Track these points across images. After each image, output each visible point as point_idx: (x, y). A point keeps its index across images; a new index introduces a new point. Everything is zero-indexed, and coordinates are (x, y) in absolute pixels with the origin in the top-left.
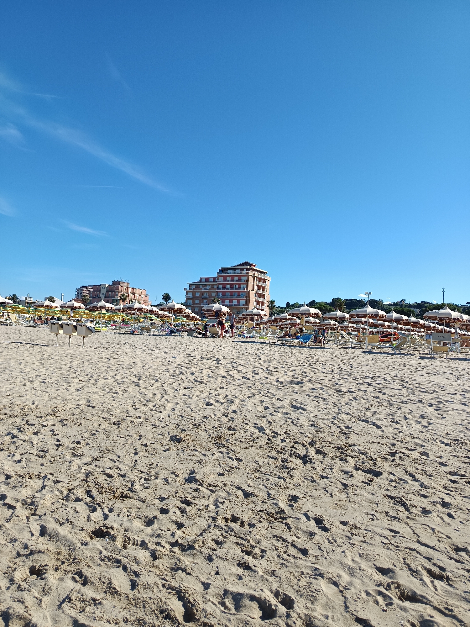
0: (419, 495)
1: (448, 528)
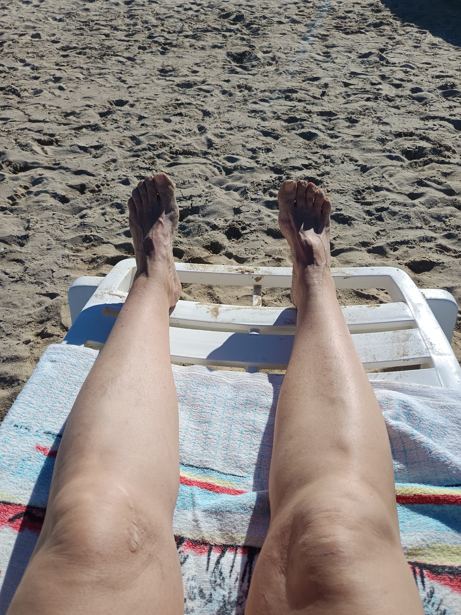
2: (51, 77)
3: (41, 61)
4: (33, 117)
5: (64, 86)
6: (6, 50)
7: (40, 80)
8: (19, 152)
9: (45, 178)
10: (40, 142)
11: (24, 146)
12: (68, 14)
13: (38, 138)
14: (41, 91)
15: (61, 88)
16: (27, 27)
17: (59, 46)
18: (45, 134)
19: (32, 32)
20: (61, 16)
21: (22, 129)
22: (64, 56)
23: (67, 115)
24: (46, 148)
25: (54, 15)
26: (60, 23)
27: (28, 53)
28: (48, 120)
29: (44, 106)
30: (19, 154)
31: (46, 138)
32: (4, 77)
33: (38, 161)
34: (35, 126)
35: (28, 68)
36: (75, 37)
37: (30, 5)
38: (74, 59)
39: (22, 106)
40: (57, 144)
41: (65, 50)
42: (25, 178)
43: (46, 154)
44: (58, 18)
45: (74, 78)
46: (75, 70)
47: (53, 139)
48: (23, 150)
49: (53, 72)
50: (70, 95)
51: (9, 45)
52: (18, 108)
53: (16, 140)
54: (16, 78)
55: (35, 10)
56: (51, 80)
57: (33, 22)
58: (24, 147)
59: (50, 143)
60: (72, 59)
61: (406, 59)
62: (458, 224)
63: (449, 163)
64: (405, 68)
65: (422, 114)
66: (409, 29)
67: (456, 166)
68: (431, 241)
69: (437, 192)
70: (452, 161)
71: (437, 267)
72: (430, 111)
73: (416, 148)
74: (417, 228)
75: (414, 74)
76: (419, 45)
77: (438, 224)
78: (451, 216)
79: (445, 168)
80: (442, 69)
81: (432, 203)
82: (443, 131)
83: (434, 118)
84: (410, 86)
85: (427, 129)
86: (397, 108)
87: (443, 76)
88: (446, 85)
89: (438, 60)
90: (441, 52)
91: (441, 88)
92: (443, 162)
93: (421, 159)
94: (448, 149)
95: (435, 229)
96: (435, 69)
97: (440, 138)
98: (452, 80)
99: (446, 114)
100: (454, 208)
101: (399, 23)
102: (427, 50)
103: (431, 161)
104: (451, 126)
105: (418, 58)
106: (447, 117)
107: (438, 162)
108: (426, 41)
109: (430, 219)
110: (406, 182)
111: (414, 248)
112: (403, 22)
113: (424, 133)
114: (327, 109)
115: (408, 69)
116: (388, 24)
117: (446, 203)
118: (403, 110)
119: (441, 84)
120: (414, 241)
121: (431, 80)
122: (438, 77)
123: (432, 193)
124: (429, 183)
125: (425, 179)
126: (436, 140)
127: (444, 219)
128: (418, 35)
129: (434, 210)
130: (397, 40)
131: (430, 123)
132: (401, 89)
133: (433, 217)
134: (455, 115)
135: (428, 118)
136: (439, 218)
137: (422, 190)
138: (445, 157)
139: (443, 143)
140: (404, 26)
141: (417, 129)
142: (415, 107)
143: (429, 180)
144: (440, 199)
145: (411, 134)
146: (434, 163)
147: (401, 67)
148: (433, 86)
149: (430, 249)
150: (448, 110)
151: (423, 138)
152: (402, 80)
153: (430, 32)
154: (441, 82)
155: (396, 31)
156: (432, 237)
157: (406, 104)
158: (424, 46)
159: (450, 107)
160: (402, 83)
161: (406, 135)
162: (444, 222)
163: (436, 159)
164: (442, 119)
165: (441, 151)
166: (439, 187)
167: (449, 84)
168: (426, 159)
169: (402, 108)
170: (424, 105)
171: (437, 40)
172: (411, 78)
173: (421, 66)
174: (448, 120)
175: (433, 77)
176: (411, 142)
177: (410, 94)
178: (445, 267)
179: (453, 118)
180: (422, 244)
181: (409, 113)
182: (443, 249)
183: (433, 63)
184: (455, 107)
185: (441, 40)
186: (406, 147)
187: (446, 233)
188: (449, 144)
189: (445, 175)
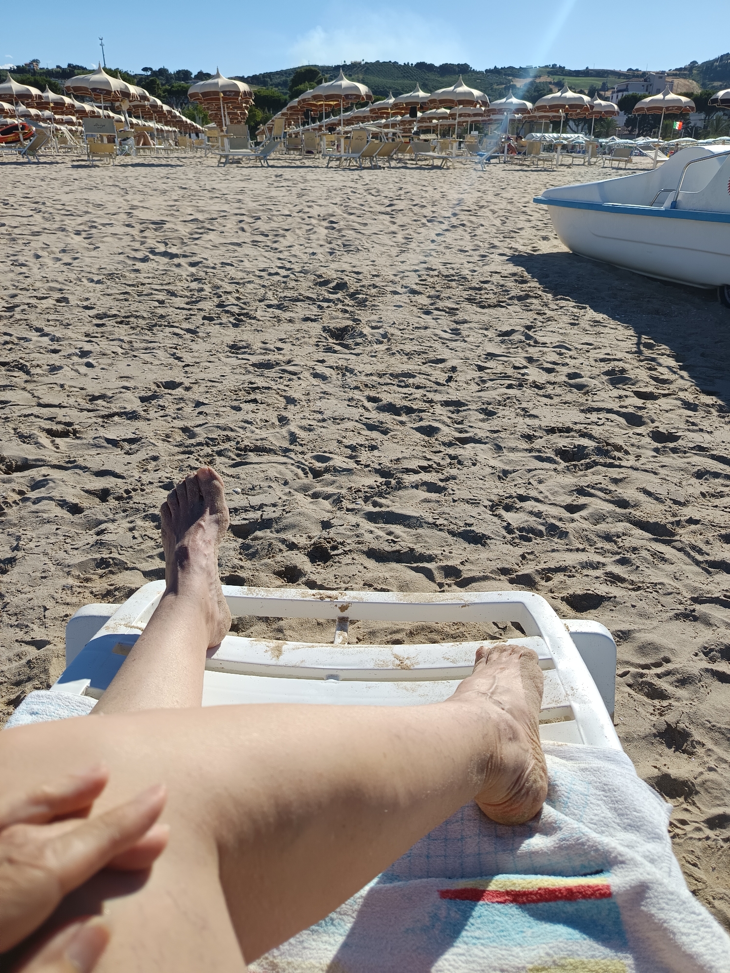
0: (48, 352)
1: (83, 379)
2: (77, 351)
3: (66, 331)
4: (45, 401)
5: (94, 362)
6: (18, 317)
7: (60, 353)
8: (18, 445)
9: (51, 480)
10: (50, 433)
11: (26, 437)
12: (110, 275)
13: (47, 427)
14: (60, 368)
15: (89, 365)
16: (51, 289)
17: (92, 313)
18: (59, 423)
19: (58, 295)
20: (100, 277)
21: (25, 416)
22: (98, 325)
23: (93, 398)
24: (58, 440)
25: (90, 276)
26: (98, 285)
27: (48, 321)
28: (65, 404)
29: (62, 386)
30: (17, 448)
31: (60, 428)
32: (10, 350)
33: (43, 458)
34: (46, 412)
35: (46, 339)
36: (117, 303)
37: (59, 263)
38: (113, 329)
39: (29, 386)
40: (75, 435)
41: (101, 318)
42: (22, 480)
43: (58, 448)
44: (96, 279)
45: (109, 352)
46: (112, 343)
47: (70, 429)
48: (24, 442)
49: (79, 345)
50: (101, 374)
51: (23, 310)
52: (24, 389)
53: (15, 429)
54: (27, 351)
55: (65, 268)
56: (77, 355)
57: (60, 283)
58: (24, 438)
59: (64, 434)
60: (109, 329)
61: (560, 338)
62: (634, 545)
63: (620, 467)
64: (558, 350)
65: (582, 404)
66: (563, 303)
67: (630, 470)
68: (597, 568)
69: (606, 503)
70: (623, 463)
71: (607, 603)
72: (593, 401)
73: (575, 447)
74: (578, 550)
75: (571, 357)
76: (576, 322)
77: (608, 546)
78: (624, 534)
79: (614, 473)
80: (608, 350)
81: (599, 518)
82: (611, 426)
83: (599, 410)
84: (566, 370)
85: (589, 424)
86: (549, 397)
87: (609, 360)
88: (613, 370)
89: (603, 340)
90: (606, 330)
91: (606, 373)
92: (611, 465)
93: (583, 461)
94: (619, 448)
95: (603, 552)
96: (598, 351)
97: (607, 434)
98: (621, 364)
99: (615, 406)
100: (628, 525)
101: (550, 296)
102: (588, 328)
103: (596, 464)
104: (622, 420)
105: (576, 338)
106: (615, 409)
107: (605, 465)
108: (587, 317)
109: (596, 539)
110: (562, 491)
111: (574, 576)
112: (555, 295)
113: (585, 428)
114: (454, 398)
115: (563, 351)
116: (536, 297)
117: (617, 518)
118: (556, 400)
119: (606, 369)
120: (574, 567)
121: (593, 363)
122: (602, 360)
123: (597, 505)
124: (592, 491)
125: (588, 486)
126: (602, 437)
127: (615, 538)
128: (575, 310)
129: (602, 527)
130: (547, 316)
131: (594, 417)
132: (553, 374)
133: (600, 536)
134: (626, 407)
135: (591, 410)
136: (608, 538)
137: (583, 500)
138: (614, 458)
139: (611, 441)
140: (557, 300)
141: (576, 423)
142: (574, 396)
143: (593, 488)
144: (609, 512)
145: (568, 430)
146: (599, 467)
147: (554, 347)
148: (596, 372)
149: (597, 578)
150: (617, 400)
151: (583, 435)
152: (554, 363)
153: (591, 307)
154: (607, 367)
155: (546, 305)
156: (599, 563)
157: (561, 393)
158: (584, 323)
159: (620, 397)
160: (555, 366)
161: (560, 430)
162: (616, 542)
163: (601, 460)
164: (610, 411)
165: (607, 451)
166: (608, 497)
167: (617, 369)
168: (588, 460)
169: (555, 397)
170: (585, 394)
171: (600, 317)
172: (567, 361)
173: (580, 347)
174: (618, 413)
175: (596, 361)
176: (568, 440)
177: (566, 379)
178: (619, 603)
179: (624, 410)
180: (585, 572)
181: (565, 403)
182: (615, 579)
183: (595, 344)
184: (627, 396)
185: (605, 316)
186: (561, 445)
187: (618, 557)
188: (620, 442)
189: (616, 481)
